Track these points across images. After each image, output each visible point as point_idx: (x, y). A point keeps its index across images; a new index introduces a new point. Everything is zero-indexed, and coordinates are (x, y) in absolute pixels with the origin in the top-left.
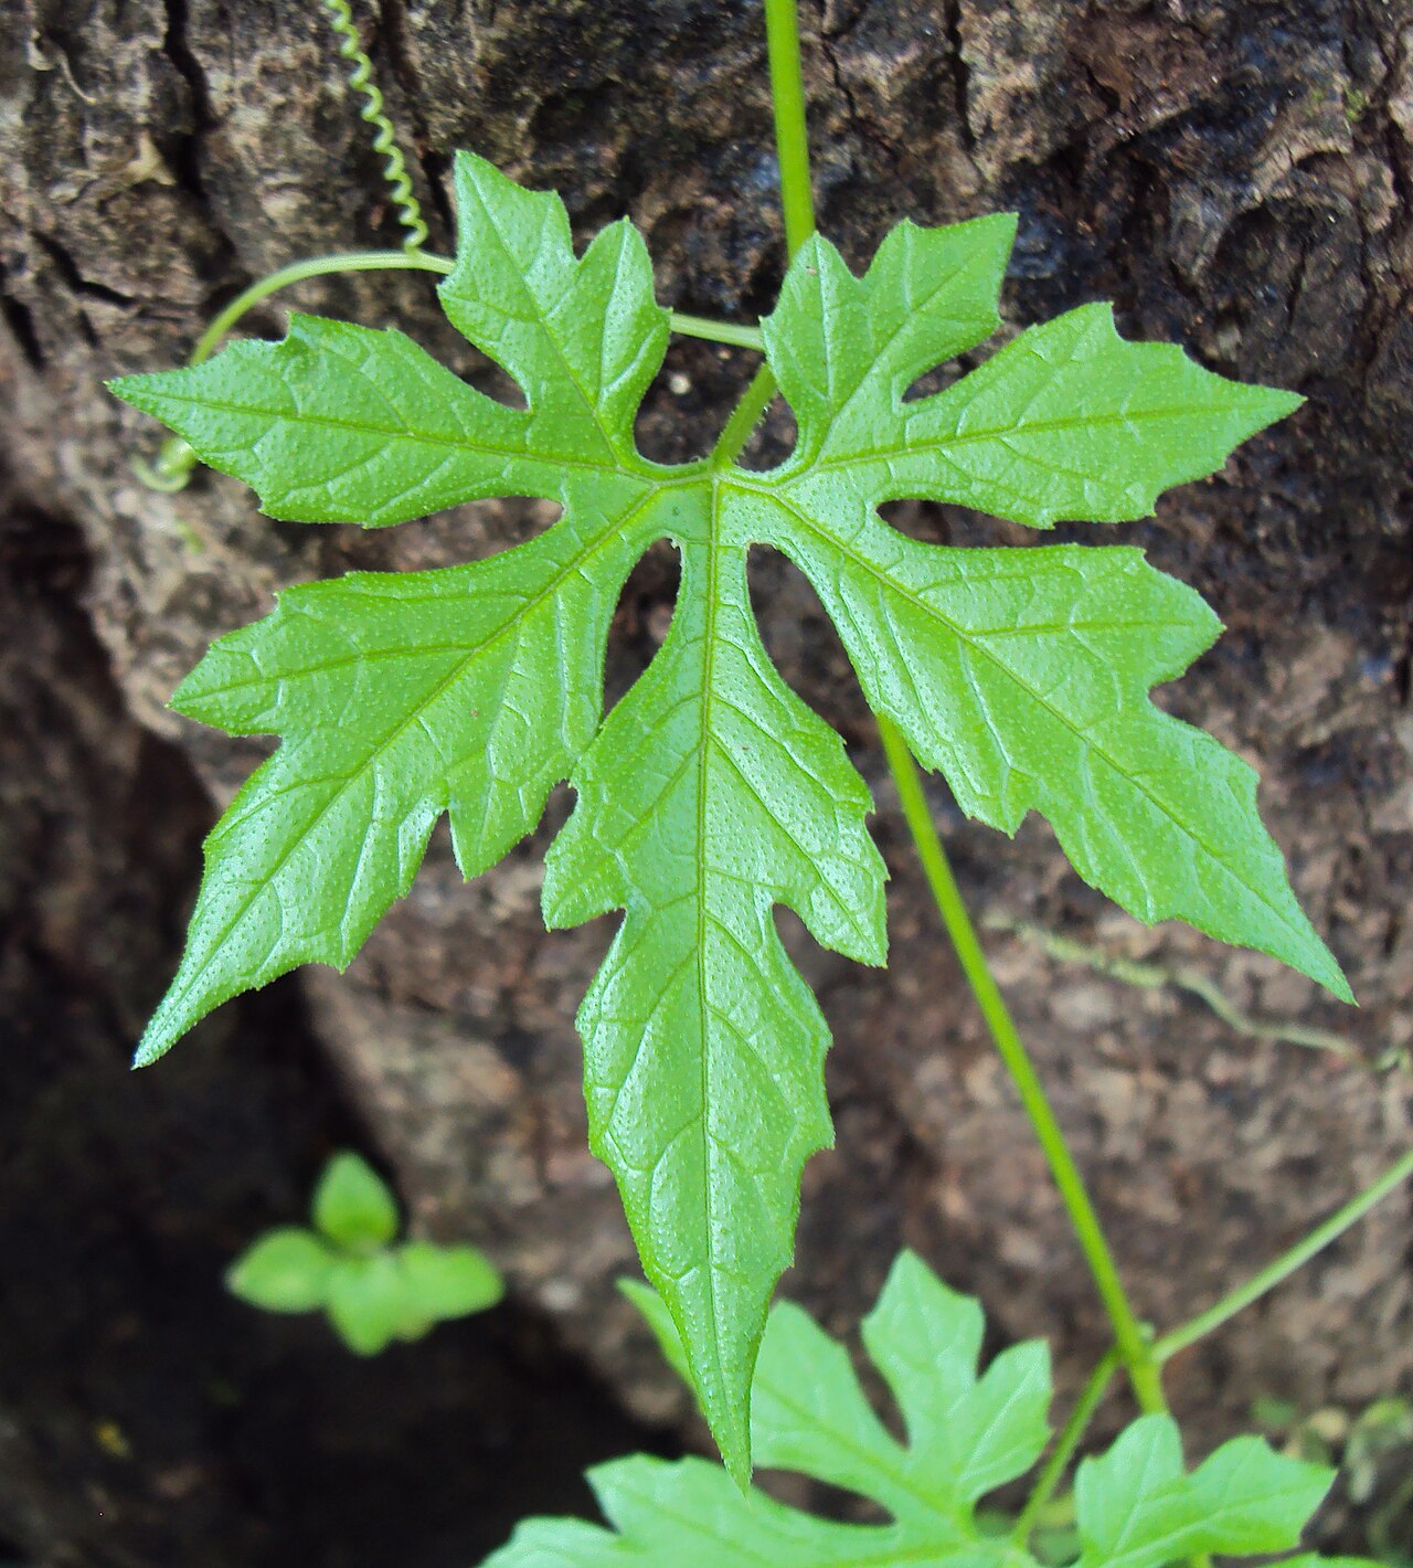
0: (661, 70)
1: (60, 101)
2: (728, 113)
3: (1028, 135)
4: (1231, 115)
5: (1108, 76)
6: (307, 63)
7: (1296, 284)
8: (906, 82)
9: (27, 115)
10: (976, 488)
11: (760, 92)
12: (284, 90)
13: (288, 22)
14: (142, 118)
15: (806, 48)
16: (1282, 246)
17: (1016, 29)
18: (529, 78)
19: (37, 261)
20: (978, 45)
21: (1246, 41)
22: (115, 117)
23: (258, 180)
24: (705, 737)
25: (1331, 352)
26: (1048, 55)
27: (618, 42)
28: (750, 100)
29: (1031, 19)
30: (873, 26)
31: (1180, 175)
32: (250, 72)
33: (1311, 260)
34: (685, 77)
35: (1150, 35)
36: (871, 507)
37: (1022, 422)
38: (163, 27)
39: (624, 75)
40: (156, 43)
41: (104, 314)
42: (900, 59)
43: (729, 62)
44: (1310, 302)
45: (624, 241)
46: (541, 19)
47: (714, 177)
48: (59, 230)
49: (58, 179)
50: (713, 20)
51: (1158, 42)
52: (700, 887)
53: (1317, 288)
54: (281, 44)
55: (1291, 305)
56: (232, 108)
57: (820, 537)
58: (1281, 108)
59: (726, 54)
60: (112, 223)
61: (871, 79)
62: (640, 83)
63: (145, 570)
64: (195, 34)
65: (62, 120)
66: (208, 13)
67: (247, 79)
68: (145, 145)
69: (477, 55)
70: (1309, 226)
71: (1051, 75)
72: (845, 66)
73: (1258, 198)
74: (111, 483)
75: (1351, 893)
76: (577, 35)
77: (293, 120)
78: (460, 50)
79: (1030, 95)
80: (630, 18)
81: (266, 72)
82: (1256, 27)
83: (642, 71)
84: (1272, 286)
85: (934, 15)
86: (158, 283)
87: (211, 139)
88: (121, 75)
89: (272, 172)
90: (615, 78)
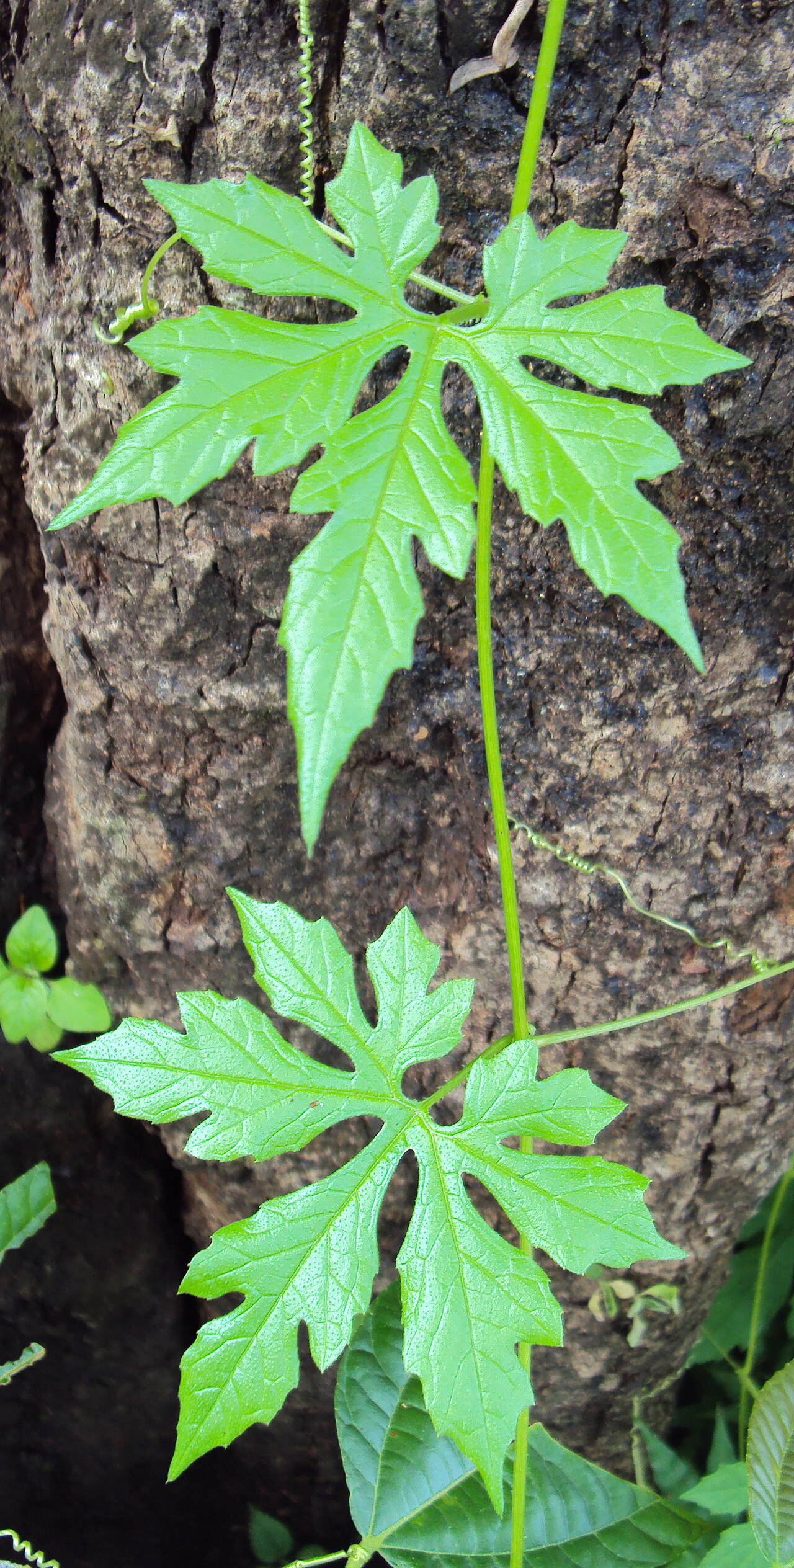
0: (461, 154)
1: (134, 84)
2: (489, 191)
3: (645, 245)
4: (755, 263)
5: (697, 224)
6: (273, 101)
7: (769, 375)
8: (588, 198)
9: (112, 86)
10: (572, 360)
11: (509, 184)
12: (257, 113)
13: (271, 74)
14: (174, 107)
15: (542, 166)
16: (766, 350)
17: (654, 182)
18: (392, 133)
19: (84, 181)
20: (631, 185)
21: (772, 224)
22: (160, 103)
23: (225, 162)
24: (399, 448)
25: (779, 418)
26: (666, 199)
27: (445, 128)
28: (503, 187)
29: (663, 178)
30: (579, 163)
31: (723, 291)
32: (241, 98)
33: (780, 362)
34: (473, 164)
35: (723, 205)
36: (516, 356)
37: (605, 333)
38: (202, 60)
39: (442, 149)
40: (196, 67)
41: (109, 223)
42: (588, 184)
43: (497, 161)
44: (775, 387)
45: (427, 187)
46: (409, 99)
47: (471, 228)
48: (102, 166)
49: (114, 131)
50: (497, 133)
51: (726, 211)
52: (376, 518)
53: (780, 379)
54: (263, 86)
55: (763, 388)
56: (224, 116)
57: (484, 365)
58: (783, 268)
59: (497, 156)
60: (135, 167)
61: (570, 191)
62: (450, 158)
63: (69, 406)
64: (219, 68)
65: (130, 95)
66: (229, 58)
67: (238, 101)
68: (171, 121)
69: (370, 108)
70: (784, 341)
71: (665, 212)
72: (559, 181)
73: (759, 316)
74: (69, 346)
75: (723, 841)
76: (424, 116)
77: (255, 132)
78: (362, 103)
79: (652, 220)
80: (454, 117)
81: (249, 99)
82: (779, 218)
83: (451, 151)
84: (756, 374)
85: (612, 166)
86: (146, 215)
87: (206, 132)
88: (171, 79)
89: (234, 160)
90: (437, 149)
